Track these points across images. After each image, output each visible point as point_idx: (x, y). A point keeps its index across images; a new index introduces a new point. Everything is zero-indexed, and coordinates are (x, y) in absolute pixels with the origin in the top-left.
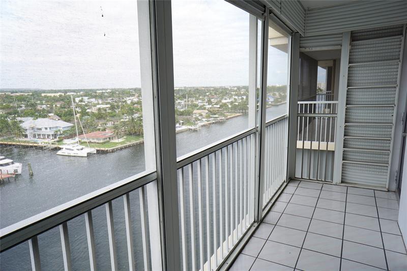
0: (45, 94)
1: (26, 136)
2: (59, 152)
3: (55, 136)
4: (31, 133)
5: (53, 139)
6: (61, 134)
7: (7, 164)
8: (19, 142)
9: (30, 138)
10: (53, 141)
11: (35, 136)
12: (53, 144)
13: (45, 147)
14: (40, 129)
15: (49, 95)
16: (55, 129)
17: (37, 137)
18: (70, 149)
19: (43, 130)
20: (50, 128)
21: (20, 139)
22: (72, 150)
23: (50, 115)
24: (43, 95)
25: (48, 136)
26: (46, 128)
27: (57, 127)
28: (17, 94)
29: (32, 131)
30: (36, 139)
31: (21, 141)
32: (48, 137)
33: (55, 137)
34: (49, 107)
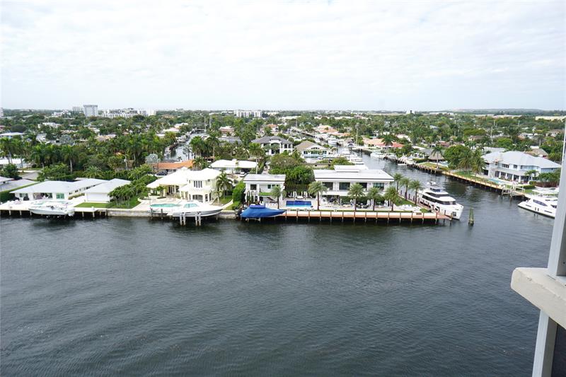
0: (541, 117)
1: (486, 172)
2: (523, 204)
3: (526, 178)
4: (493, 170)
5: (521, 183)
6: (535, 178)
7: (448, 203)
8: (475, 178)
9: (490, 176)
10: (521, 185)
11: (497, 174)
12: (517, 189)
13: (504, 191)
14: (507, 166)
15: (546, 118)
16: (528, 170)
17: (500, 176)
18: (541, 203)
19: (511, 167)
20: (522, 166)
21: (478, 176)
22: (545, 205)
23: (532, 147)
24: (537, 118)
25: (516, 177)
26: (515, 166)
27: (533, 166)
28: (502, 116)
29: (495, 167)
30: (497, 179)
31: (478, 178)
32: (515, 179)
33: (526, 182)
34: (536, 136)
